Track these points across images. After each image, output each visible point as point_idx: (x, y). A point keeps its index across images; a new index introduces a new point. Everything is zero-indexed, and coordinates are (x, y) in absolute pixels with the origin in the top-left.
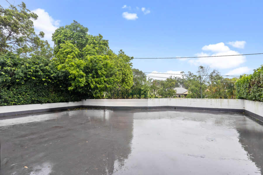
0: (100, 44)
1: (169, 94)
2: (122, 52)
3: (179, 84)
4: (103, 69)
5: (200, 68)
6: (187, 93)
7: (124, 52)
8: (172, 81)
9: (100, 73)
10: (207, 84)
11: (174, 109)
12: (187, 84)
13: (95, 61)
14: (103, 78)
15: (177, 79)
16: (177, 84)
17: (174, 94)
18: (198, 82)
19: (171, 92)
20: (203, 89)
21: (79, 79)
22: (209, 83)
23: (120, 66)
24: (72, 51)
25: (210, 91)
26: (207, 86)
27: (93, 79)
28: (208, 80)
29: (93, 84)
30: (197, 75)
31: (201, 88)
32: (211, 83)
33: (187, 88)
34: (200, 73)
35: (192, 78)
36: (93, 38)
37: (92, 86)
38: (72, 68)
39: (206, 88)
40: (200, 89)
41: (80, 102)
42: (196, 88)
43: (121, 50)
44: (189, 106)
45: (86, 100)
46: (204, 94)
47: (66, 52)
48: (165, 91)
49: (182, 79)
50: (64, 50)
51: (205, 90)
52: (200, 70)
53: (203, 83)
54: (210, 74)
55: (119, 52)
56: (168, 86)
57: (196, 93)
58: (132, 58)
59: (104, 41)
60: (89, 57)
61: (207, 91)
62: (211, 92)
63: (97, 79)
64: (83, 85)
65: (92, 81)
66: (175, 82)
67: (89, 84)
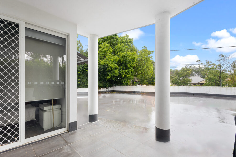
0: (127, 42)
1: (184, 83)
2: (145, 48)
3: (194, 73)
4: (131, 62)
5: (220, 56)
6: (204, 82)
7: (146, 48)
8: (188, 70)
9: (129, 66)
10: (228, 73)
11: (193, 95)
12: (205, 74)
13: (126, 57)
14: (131, 70)
15: (192, 68)
16: (192, 73)
17: (190, 83)
18: (217, 71)
19: (186, 81)
20: (223, 78)
21: (115, 71)
22: (230, 71)
23: (144, 59)
24: (108, 50)
25: (232, 80)
26: (228, 75)
27: (123, 71)
28: (229, 69)
29: (124, 74)
30: (217, 64)
31: (221, 77)
32: (233, 72)
33: (203, 77)
34: (220, 62)
35: (210, 67)
36: (122, 38)
37: (123, 76)
38: (111, 63)
39: (227, 77)
40: (219, 78)
41: (112, 88)
42: (215, 77)
43: (144, 47)
44: (207, 93)
45: (116, 86)
46: (224, 84)
47: (104, 51)
48: (179, 80)
49: (198, 68)
50: (103, 49)
51: (225, 79)
52: (221, 59)
53: (223, 72)
54: (233, 62)
55: (143, 48)
56: (184, 75)
57: (214, 82)
58: (153, 52)
59: (130, 39)
60: (121, 54)
61: (228, 80)
62: (232, 82)
63: (127, 70)
64: (117, 75)
65: (122, 72)
66: (191, 71)
67: (121, 74)
